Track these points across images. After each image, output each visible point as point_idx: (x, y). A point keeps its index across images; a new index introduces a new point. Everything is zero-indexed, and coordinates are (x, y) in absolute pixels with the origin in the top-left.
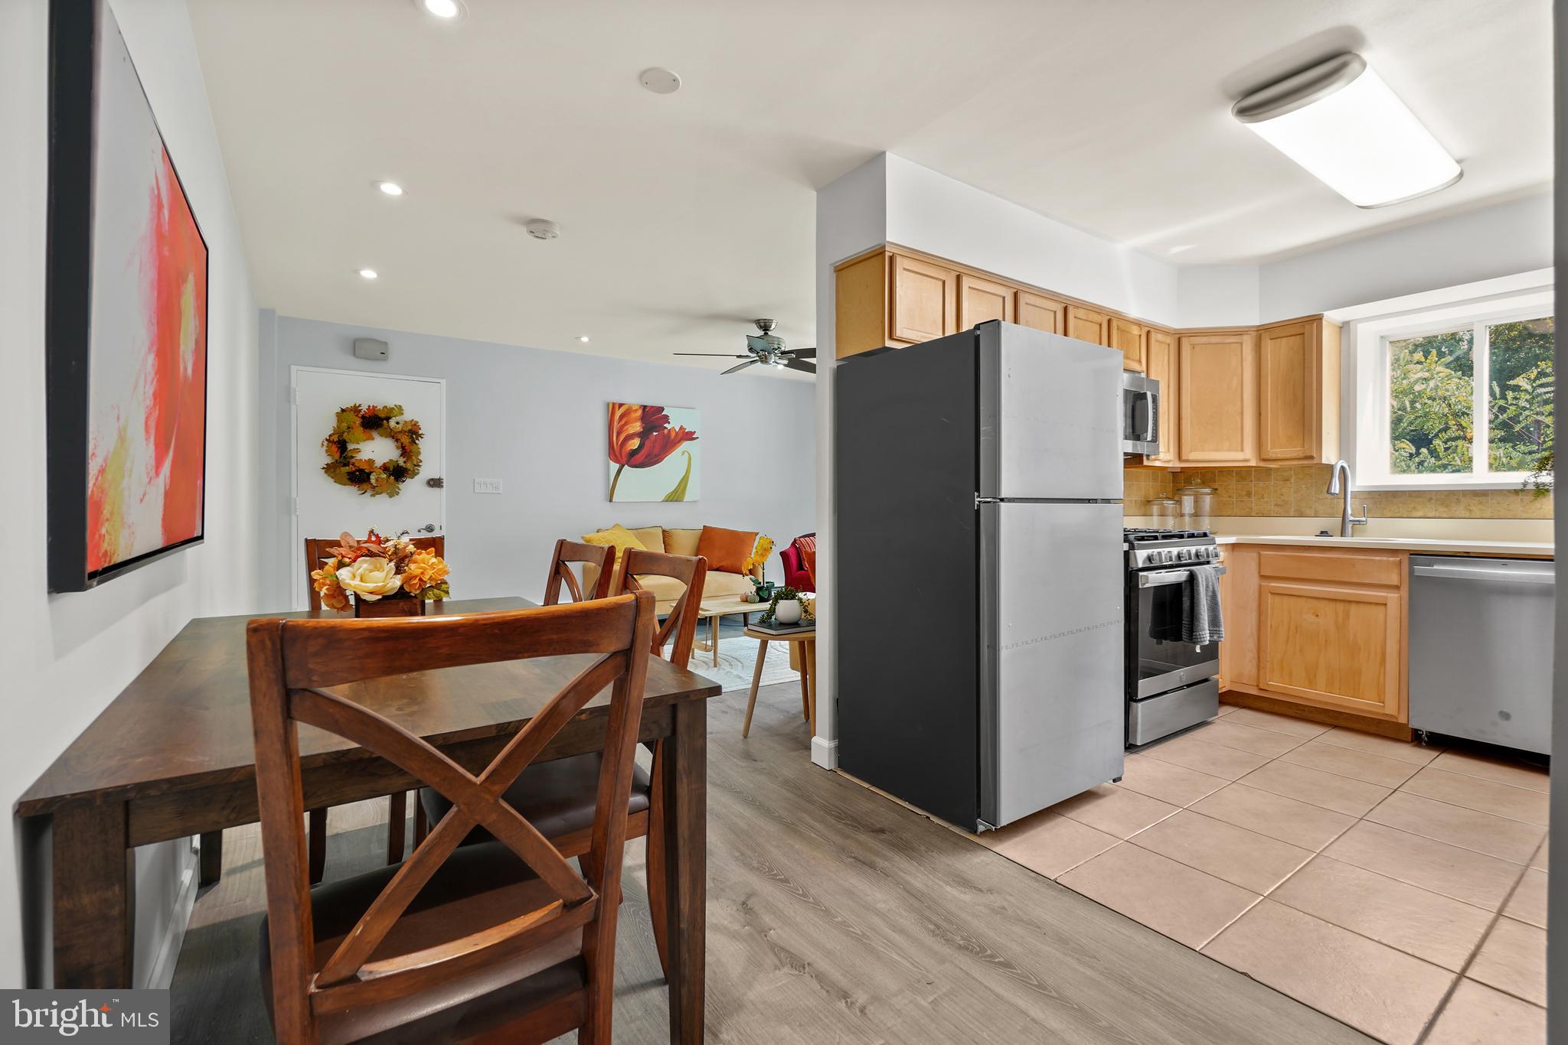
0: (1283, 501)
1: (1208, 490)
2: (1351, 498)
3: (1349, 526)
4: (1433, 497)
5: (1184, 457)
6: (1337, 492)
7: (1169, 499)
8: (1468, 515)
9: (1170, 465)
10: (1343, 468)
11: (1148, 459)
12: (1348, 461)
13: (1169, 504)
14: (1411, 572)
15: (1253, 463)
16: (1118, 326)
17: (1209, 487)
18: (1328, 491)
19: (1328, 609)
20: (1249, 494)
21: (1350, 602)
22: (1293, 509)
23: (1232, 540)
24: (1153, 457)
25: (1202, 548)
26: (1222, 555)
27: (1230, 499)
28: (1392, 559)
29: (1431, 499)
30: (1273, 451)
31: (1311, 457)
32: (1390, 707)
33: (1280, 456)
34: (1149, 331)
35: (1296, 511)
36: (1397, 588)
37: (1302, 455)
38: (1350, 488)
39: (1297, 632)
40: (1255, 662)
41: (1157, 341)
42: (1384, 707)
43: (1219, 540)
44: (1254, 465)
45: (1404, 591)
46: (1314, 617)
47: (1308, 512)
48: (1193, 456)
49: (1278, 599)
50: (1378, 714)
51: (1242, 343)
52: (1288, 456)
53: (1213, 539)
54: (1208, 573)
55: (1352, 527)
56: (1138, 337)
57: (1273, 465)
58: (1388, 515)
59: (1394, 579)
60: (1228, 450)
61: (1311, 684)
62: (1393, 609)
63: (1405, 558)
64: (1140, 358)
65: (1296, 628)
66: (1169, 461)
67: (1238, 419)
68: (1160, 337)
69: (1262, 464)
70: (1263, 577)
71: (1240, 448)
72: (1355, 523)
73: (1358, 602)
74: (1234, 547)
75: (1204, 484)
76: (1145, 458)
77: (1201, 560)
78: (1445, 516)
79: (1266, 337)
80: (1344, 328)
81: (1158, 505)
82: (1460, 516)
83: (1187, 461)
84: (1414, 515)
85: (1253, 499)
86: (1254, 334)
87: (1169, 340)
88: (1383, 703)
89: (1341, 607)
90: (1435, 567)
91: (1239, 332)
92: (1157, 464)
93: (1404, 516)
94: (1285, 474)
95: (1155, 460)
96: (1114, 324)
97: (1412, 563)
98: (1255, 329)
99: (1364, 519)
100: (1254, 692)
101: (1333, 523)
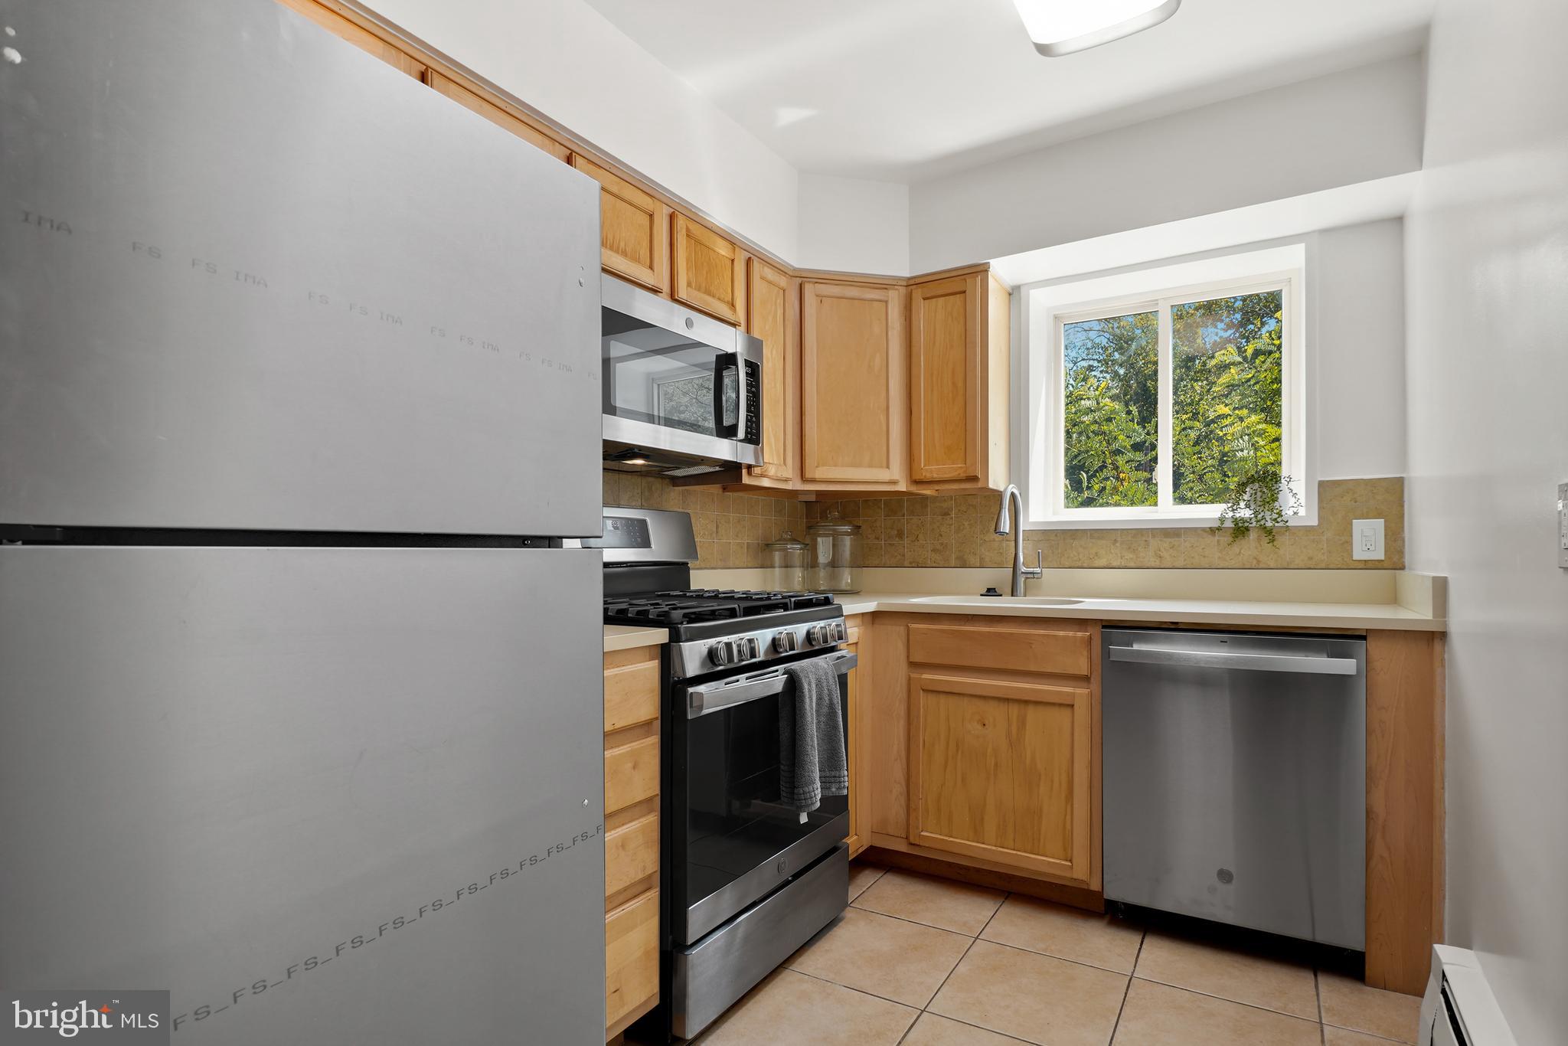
0: (942, 544)
1: (847, 528)
2: (1023, 540)
3: (1021, 580)
4: (1119, 539)
5: (808, 475)
6: (1007, 532)
7: (794, 540)
8: (1158, 564)
9: (789, 486)
10: (1013, 494)
11: (749, 473)
12: (1019, 489)
13: (796, 550)
14: (1106, 653)
15: (902, 487)
16: (688, 230)
17: (850, 523)
18: (996, 530)
19: (996, 713)
20: (900, 535)
21: (1026, 702)
22: (954, 556)
23: (870, 606)
24: (757, 471)
25: (818, 625)
26: (853, 632)
27: (876, 542)
28: (1079, 634)
29: (1116, 541)
30: (930, 469)
31: (974, 479)
32: (1079, 870)
33: (936, 476)
34: (750, 258)
35: (957, 558)
36: (1086, 679)
37: (963, 475)
38: (1022, 527)
39: (957, 751)
40: (903, 800)
41: (762, 278)
42: (1071, 867)
43: (851, 607)
44: (904, 490)
45: (1095, 685)
46: (979, 727)
47: (972, 560)
48: (820, 473)
49: (932, 699)
50: (1064, 878)
51: (886, 302)
52: (947, 476)
53: (840, 608)
54: (821, 672)
55: (1025, 582)
56: (729, 263)
57: (928, 491)
58: (1067, 564)
59: (1082, 666)
60: (870, 466)
61: (978, 835)
62: (1082, 712)
63: (1096, 632)
64: (733, 299)
65: (957, 745)
66: (786, 480)
67: (883, 418)
68: (769, 273)
69: (914, 489)
70: (913, 665)
71: (885, 464)
72: (1029, 576)
73: (1037, 703)
74: (875, 616)
75: (844, 519)
76: (744, 471)
77: (815, 648)
78: (1132, 564)
79: (918, 294)
80: (1014, 293)
81: (780, 550)
82: (1148, 565)
83: (813, 481)
84: (1097, 563)
85: (906, 541)
86: (903, 290)
87: (783, 281)
88: (1071, 861)
89: (1014, 710)
90: (1136, 647)
91: (883, 284)
92: (766, 483)
93: (1085, 565)
94: (945, 505)
95: (762, 476)
96: (681, 223)
97: (1106, 642)
98: (905, 283)
99: (1038, 570)
100: (902, 847)
101: (1000, 576)
